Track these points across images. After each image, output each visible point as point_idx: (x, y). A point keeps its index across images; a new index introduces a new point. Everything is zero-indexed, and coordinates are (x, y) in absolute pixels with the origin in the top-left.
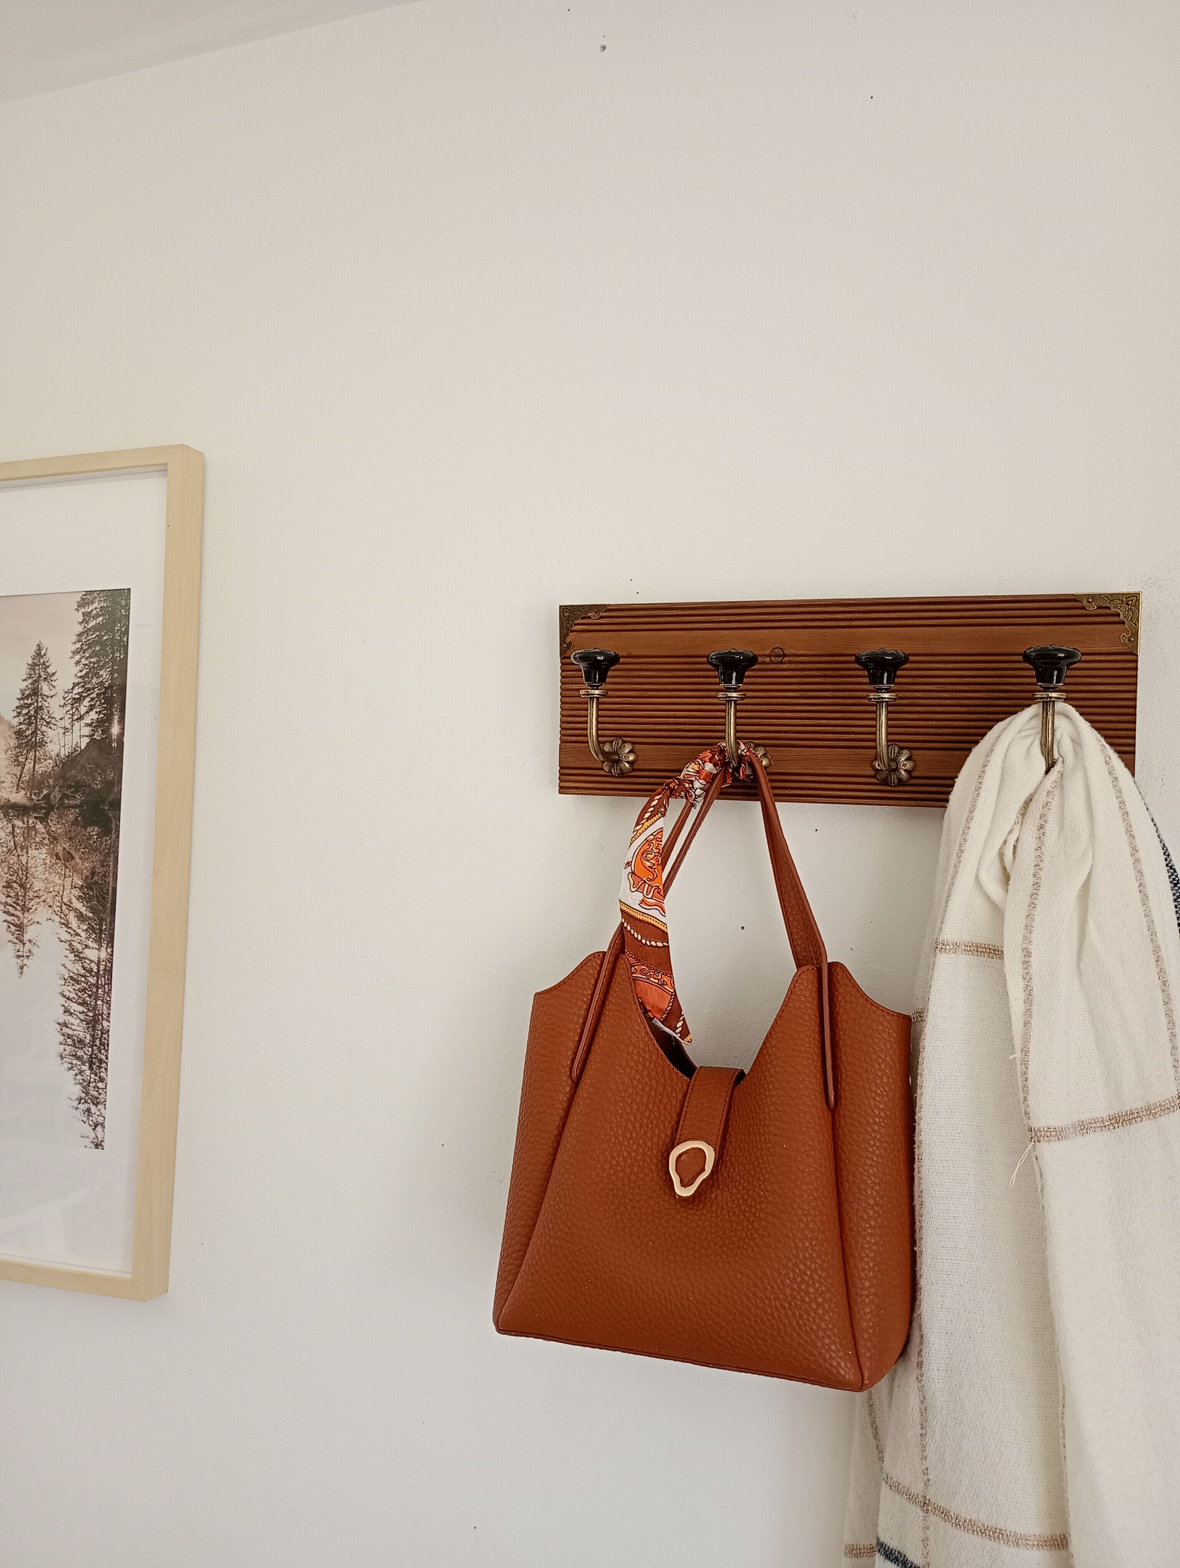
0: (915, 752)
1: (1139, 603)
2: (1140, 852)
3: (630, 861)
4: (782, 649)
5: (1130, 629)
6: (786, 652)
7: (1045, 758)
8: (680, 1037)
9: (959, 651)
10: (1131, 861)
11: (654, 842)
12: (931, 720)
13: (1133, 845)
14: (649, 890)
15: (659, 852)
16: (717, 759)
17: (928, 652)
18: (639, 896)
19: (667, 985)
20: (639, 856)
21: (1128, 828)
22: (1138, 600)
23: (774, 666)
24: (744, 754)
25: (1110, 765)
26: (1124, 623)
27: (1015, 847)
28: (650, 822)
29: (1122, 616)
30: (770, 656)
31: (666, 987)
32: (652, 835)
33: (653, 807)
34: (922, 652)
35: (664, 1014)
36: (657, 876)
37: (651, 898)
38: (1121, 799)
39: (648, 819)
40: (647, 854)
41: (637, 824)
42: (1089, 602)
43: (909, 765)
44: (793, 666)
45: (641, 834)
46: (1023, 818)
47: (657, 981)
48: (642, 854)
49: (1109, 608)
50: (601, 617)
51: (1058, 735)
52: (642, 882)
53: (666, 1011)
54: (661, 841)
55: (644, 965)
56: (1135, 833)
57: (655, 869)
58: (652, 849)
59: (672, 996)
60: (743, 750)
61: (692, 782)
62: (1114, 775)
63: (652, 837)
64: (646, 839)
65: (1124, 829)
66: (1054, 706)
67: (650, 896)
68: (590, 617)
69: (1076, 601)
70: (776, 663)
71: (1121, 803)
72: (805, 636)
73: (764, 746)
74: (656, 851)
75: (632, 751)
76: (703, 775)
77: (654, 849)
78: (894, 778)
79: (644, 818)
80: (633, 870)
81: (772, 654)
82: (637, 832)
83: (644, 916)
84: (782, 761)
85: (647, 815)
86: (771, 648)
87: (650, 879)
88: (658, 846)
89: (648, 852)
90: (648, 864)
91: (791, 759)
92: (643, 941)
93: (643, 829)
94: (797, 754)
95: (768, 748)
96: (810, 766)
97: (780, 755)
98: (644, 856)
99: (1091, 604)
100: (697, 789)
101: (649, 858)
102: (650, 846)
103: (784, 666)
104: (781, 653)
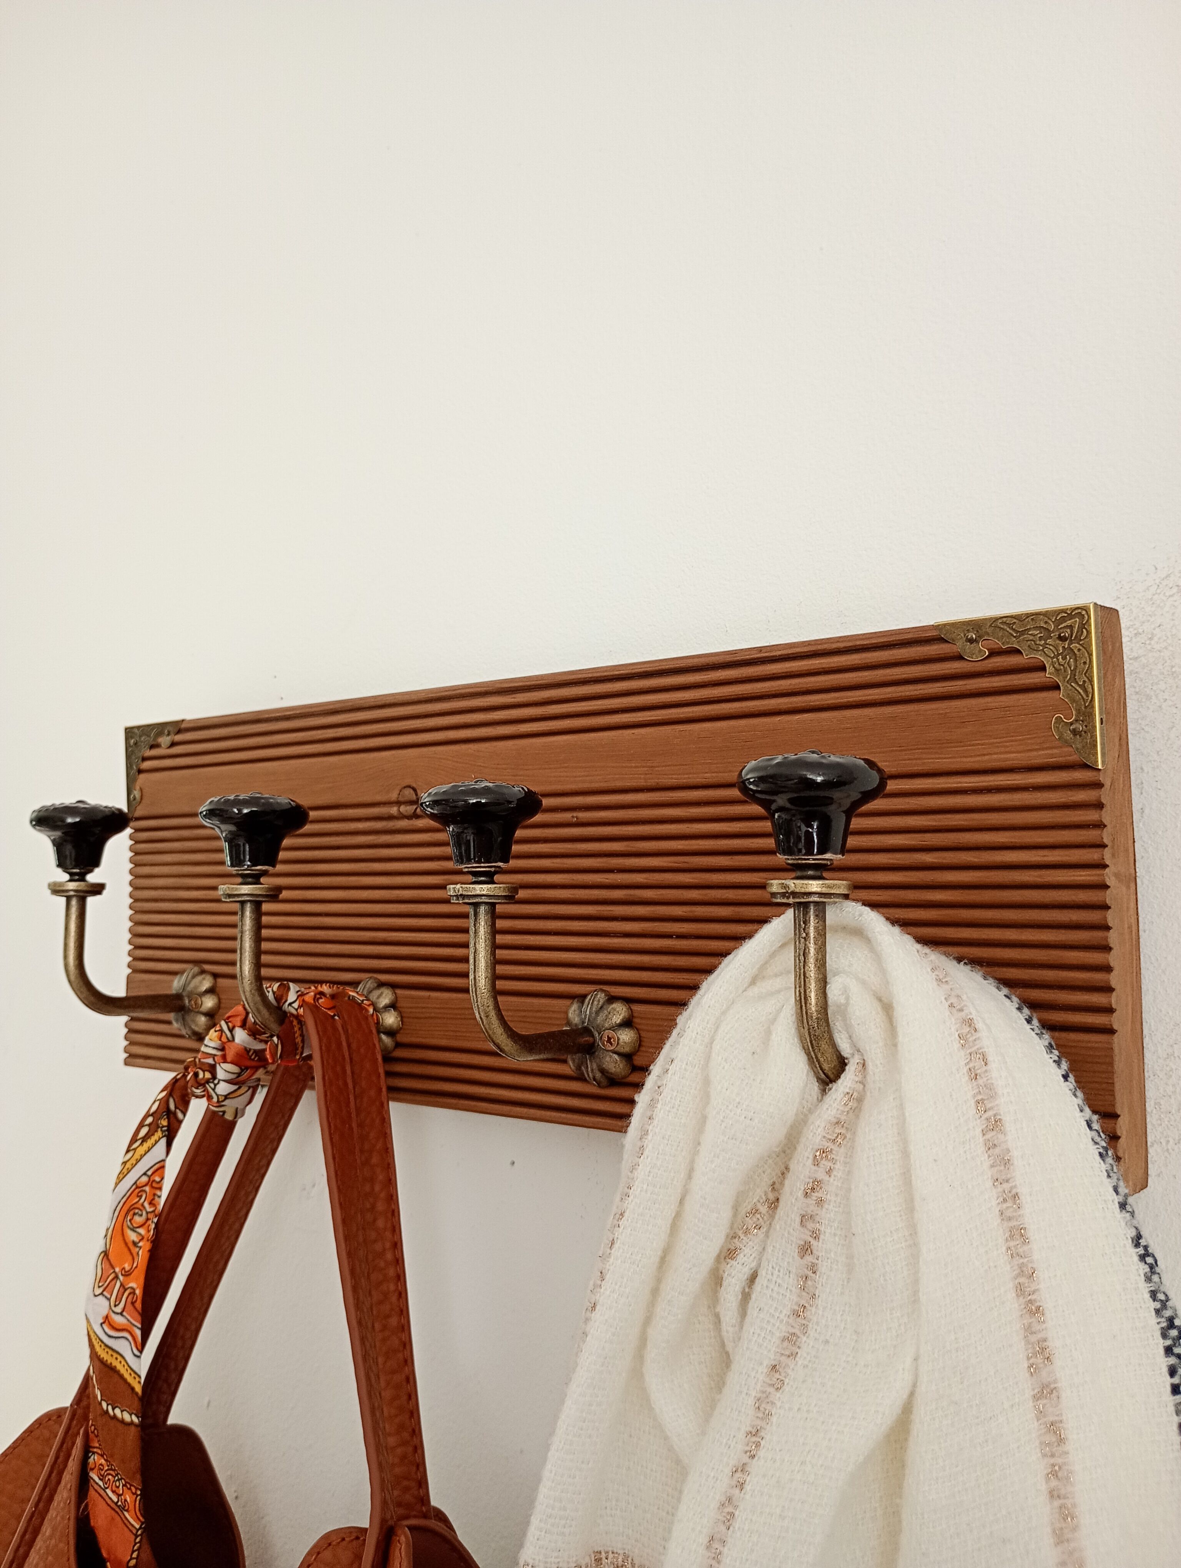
0: (637, 1008)
1: (1089, 633)
2: (1058, 1362)
3: (109, 1224)
4: (415, 790)
5: (1073, 701)
7: (808, 1054)
9: (710, 777)
10: (1026, 1387)
11: (147, 1189)
12: (668, 936)
13: (1033, 1338)
14: (119, 1296)
15: (153, 1211)
16: (253, 1021)
17: (651, 782)
18: (102, 1306)
19: (127, 1511)
20: (121, 1218)
21: (1022, 1280)
22: (1085, 626)
23: (404, 824)
24: (294, 1012)
25: (980, 1081)
26: (1057, 687)
27: (746, 1297)
28: (146, 1146)
29: (1049, 669)
30: (399, 803)
31: (127, 1515)
32: (145, 1174)
33: (152, 1115)
34: (642, 783)
36: (136, 1267)
37: (121, 1314)
38: (1006, 1186)
39: (144, 1139)
40: (134, 1214)
41: (128, 1151)
42: (971, 641)
43: (626, 1037)
45: (129, 1171)
46: (772, 1217)
47: (116, 1499)
48: (127, 1213)
49: (1018, 652)
50: (173, 744)
52: (112, 1276)
54: (160, 1189)
55: (103, 1456)
56: (1046, 1298)
57: (140, 1248)
58: (142, 1205)
59: (136, 1537)
60: (290, 1004)
61: (212, 1069)
62: (990, 1113)
63: (145, 1179)
64: (135, 1183)
65: (1011, 1285)
67: (118, 1309)
68: (158, 746)
69: (941, 640)
70: (409, 817)
71: (1005, 1200)
72: (448, 760)
73: (393, 986)
74: (149, 1209)
75: (211, 991)
76: (230, 1054)
77: (146, 1204)
78: (592, 1070)
79: (138, 1138)
80: (108, 1247)
81: (401, 799)
82: (128, 1163)
83: (107, 1352)
84: (420, 1018)
85: (144, 1131)
86: (399, 787)
87: (125, 1272)
88: (153, 1199)
89: (137, 1211)
90: (132, 1236)
91: (433, 1015)
92: (104, 1405)
93: (133, 1161)
94: (442, 1006)
95: (399, 991)
96: (464, 1032)
97: (416, 1005)
98: (129, 1218)
99: (974, 644)
100: (221, 1082)
101: (136, 1223)
102: (141, 1197)
103: (420, 823)
104: (414, 797)
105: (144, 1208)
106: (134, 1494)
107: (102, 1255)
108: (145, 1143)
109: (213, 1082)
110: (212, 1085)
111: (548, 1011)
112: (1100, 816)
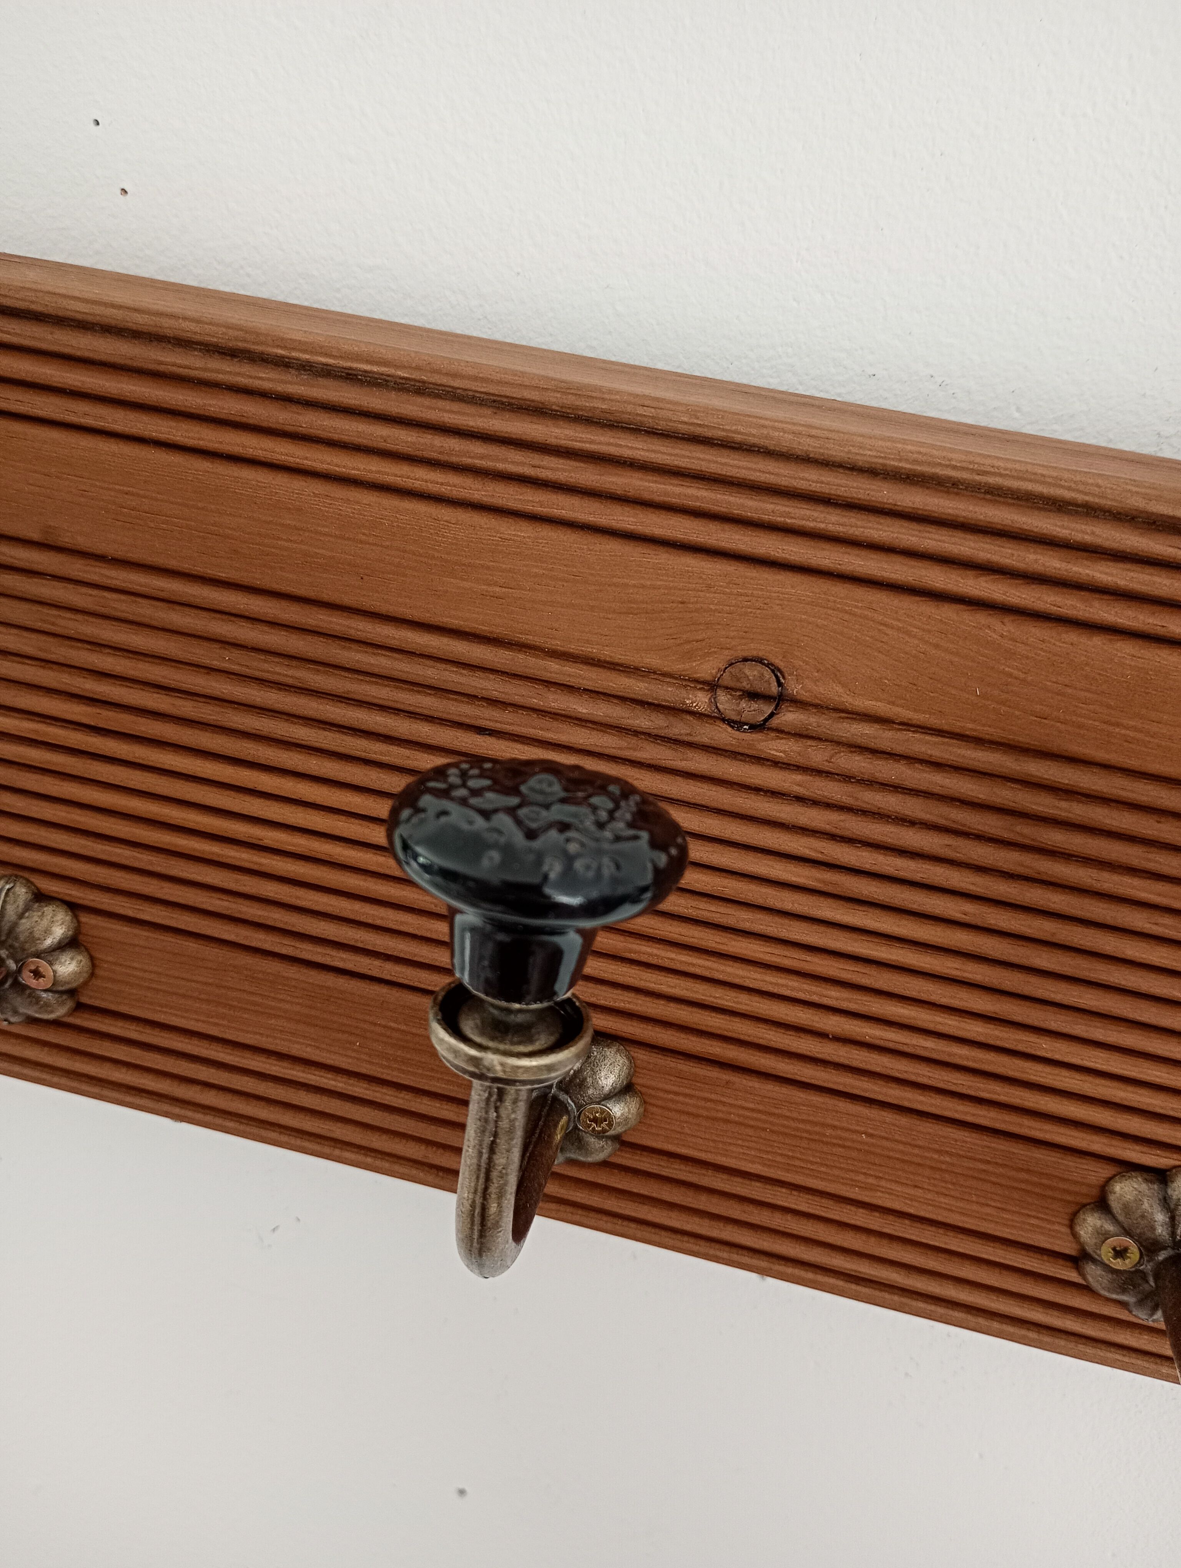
4: (776, 671)
6: (794, 688)
23: (723, 735)
30: (712, 686)
44: (817, 755)
70: (741, 726)
72: (908, 633)
75: (71, 943)
81: (727, 680)
84: (694, 1115)
86: (727, 656)
94: (761, 1107)
95: (641, 1058)
96: (812, 1163)
103: (775, 747)
104: (774, 689)
111: (1049, 1176)
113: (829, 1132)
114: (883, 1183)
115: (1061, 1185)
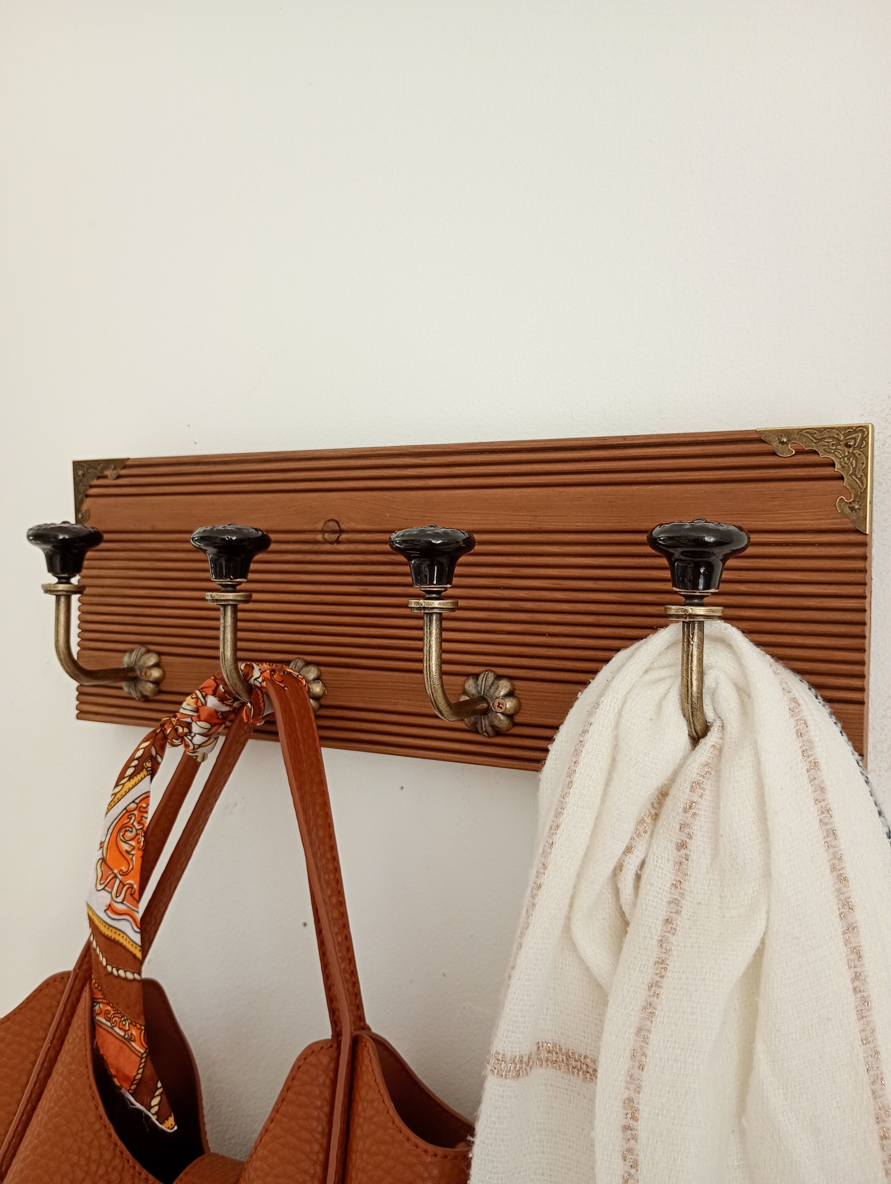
0: (518, 683)
1: (867, 443)
2: (858, 910)
3: (103, 840)
4: (337, 522)
5: (853, 488)
6: (343, 527)
7: (688, 720)
8: (157, 1120)
9: (581, 526)
10: (838, 927)
11: (136, 812)
12: (543, 634)
13: (843, 897)
14: (119, 890)
15: (142, 829)
16: (223, 690)
17: (535, 527)
18: (105, 898)
19: (134, 1041)
20: (114, 834)
21: (834, 861)
22: (865, 438)
23: (328, 547)
24: (259, 685)
25: (804, 738)
26: (842, 478)
27: (638, 877)
28: (133, 782)
29: (838, 466)
30: (323, 532)
31: (133, 1044)
32: (133, 802)
33: (137, 759)
34: (526, 527)
35: (132, 1084)
36: (132, 869)
37: (122, 903)
38: (823, 803)
39: (131, 777)
40: (126, 831)
41: (117, 785)
42: (783, 443)
43: (509, 704)
44: (352, 547)
45: (119, 800)
46: (655, 825)
47: (122, 1033)
48: (119, 831)
49: (816, 453)
50: (119, 477)
51: (709, 680)
52: (112, 876)
53: (135, 1080)
54: (146, 812)
55: (108, 1004)
56: (849, 872)
57: (133, 855)
58: (132, 824)
59: (142, 1058)
60: (256, 679)
61: (189, 725)
62: (811, 759)
63: (133, 806)
64: (126, 808)
65: (828, 865)
66: (701, 629)
67: (120, 899)
68: (105, 477)
69: (763, 441)
70: (332, 543)
71: (822, 813)
72: (367, 502)
73: (317, 664)
74: (138, 827)
75: (157, 665)
76: (204, 714)
77: (135, 824)
78: (485, 726)
79: (126, 776)
80: (105, 855)
81: (325, 529)
82: (118, 795)
83: (112, 930)
84: (340, 688)
85: (130, 771)
86: (324, 521)
87: (123, 872)
88: (142, 820)
89: (127, 829)
90: (125, 847)
91: (352, 686)
92: (109, 968)
93: (123, 792)
94: (359, 679)
95: (322, 668)
96: (377, 698)
97: (338, 679)
98: (121, 834)
99: (785, 445)
100: (197, 735)
101: (128, 837)
102: (131, 818)
103: (342, 547)
104: (337, 528)
105: (134, 826)
106: (139, 1029)
107: (100, 861)
108: (132, 780)
109: (190, 735)
110: (190, 737)
112: (865, 565)
113: (380, 684)
114: (400, 701)
115: (452, 687)
